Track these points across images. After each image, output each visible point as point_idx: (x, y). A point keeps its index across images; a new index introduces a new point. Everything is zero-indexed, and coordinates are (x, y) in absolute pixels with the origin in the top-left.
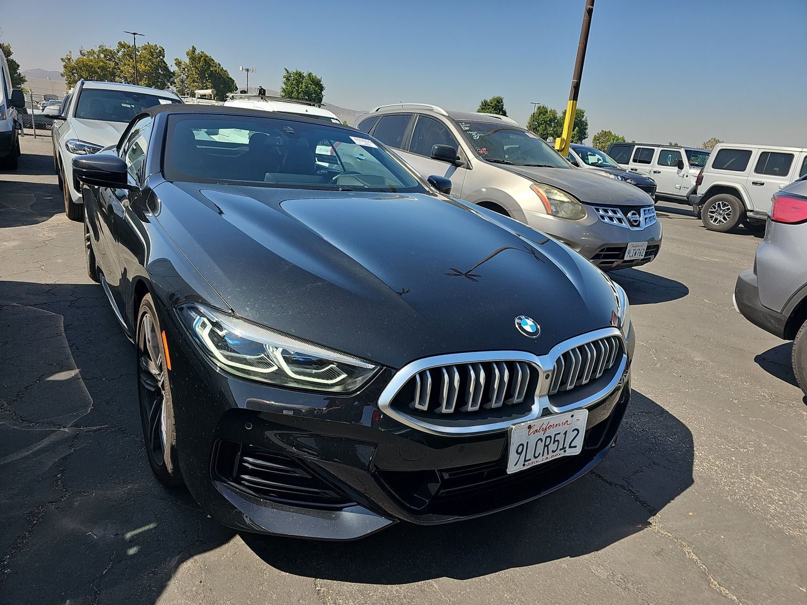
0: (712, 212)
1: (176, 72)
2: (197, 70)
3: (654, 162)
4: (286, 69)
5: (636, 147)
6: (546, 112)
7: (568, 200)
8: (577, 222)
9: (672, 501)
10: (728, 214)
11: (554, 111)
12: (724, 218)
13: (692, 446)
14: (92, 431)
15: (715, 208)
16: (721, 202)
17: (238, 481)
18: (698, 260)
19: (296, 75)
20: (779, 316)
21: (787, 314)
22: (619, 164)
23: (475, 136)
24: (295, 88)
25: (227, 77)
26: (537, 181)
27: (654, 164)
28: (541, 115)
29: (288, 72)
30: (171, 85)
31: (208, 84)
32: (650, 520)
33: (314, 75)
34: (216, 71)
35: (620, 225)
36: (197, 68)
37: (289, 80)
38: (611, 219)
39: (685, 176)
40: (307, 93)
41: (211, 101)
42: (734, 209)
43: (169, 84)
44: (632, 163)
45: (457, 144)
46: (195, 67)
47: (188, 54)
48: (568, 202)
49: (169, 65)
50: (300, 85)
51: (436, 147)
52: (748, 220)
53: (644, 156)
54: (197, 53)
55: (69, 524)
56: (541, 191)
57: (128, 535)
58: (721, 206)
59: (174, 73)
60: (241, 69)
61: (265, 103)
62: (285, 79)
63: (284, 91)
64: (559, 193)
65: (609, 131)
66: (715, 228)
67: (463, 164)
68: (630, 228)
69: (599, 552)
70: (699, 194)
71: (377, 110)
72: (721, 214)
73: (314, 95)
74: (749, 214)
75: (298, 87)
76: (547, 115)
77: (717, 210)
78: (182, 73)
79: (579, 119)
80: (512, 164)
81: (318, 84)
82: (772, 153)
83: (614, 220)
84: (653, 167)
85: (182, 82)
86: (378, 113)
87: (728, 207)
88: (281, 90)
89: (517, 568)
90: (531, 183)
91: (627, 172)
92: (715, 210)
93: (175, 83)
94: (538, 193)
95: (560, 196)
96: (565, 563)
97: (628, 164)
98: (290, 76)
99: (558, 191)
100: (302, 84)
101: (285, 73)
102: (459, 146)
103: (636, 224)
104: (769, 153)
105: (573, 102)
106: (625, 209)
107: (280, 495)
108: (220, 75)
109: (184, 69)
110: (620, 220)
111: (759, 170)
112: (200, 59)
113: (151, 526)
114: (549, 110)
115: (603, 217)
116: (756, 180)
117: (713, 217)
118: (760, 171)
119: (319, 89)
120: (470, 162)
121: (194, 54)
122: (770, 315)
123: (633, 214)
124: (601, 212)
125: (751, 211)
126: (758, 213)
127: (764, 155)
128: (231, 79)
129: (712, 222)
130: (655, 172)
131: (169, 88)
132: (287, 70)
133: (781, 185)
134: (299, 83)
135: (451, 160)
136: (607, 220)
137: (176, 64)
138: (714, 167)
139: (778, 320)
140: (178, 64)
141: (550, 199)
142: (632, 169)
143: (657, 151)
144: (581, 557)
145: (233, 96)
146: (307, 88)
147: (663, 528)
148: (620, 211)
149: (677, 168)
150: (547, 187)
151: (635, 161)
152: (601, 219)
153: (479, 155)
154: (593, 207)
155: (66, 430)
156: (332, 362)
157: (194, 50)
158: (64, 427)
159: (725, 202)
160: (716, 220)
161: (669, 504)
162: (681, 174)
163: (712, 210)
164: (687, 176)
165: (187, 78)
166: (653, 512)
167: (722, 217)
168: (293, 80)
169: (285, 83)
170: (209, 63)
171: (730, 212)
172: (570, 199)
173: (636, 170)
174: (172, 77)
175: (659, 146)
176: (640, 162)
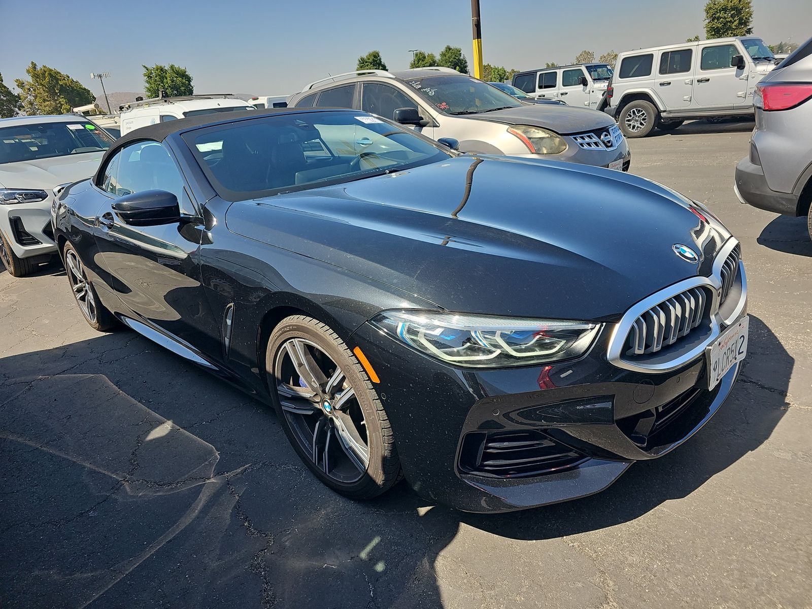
0: (629, 121)
1: (20, 94)
2: (44, 88)
3: (559, 84)
4: (144, 66)
5: (538, 74)
6: (424, 57)
7: (547, 135)
8: (561, 155)
9: (791, 380)
10: (644, 119)
11: (432, 54)
12: (641, 124)
13: (769, 331)
14: (239, 474)
15: (630, 116)
16: (635, 109)
17: (481, 469)
18: (643, 167)
19: (157, 70)
20: (790, 196)
21: (798, 193)
22: (528, 94)
23: (430, 92)
24: (160, 84)
25: (80, 88)
26: (513, 124)
27: (560, 88)
28: (421, 62)
29: (147, 69)
30: (20, 110)
31: (61, 100)
32: (787, 401)
33: (176, 66)
34: (66, 84)
35: (597, 148)
36: (43, 85)
37: (151, 77)
38: (589, 144)
39: (591, 91)
40: (175, 87)
41: (97, 116)
42: (649, 113)
43: (17, 109)
44: (538, 90)
45: (416, 105)
46: (41, 84)
47: (28, 71)
48: (548, 137)
49: (11, 89)
50: (165, 80)
51: (397, 112)
52: (662, 120)
53: (549, 81)
54: (38, 68)
55: (299, 564)
56: (519, 132)
57: (363, 555)
58: (636, 113)
59: (19, 97)
60: (92, 76)
61: (171, 105)
62: (147, 77)
63: (149, 90)
64: (536, 131)
65: (488, 64)
66: (635, 135)
67: (428, 123)
68: (607, 149)
69: (769, 439)
70: (613, 106)
71: (310, 88)
72: (637, 121)
73: (182, 88)
74: (663, 115)
75: (162, 83)
76: (426, 61)
77: (633, 118)
78: (28, 94)
79: (457, 58)
80: (476, 113)
81: (183, 75)
82: (671, 52)
83: (592, 145)
84: (559, 89)
85: (31, 104)
86: (312, 91)
87: (642, 112)
88: (145, 90)
89: (718, 474)
90: (507, 127)
91: (536, 99)
92: (631, 118)
93: (24, 107)
94: (516, 135)
95: (540, 134)
96: (749, 457)
97: (535, 92)
98: (151, 73)
99: (536, 129)
100: (166, 79)
101: (144, 71)
102: (419, 106)
103: (610, 144)
104: (669, 52)
105: (478, 40)
106: (598, 132)
107: (519, 471)
108: (73, 88)
109: (29, 89)
110: (596, 144)
111: (662, 71)
112: (44, 74)
113: (376, 540)
114: (426, 55)
115: (582, 144)
116: (663, 81)
117: (631, 124)
118: (664, 72)
119: (186, 81)
120: (435, 119)
121: (35, 71)
122: (781, 198)
123: (606, 135)
124: (580, 140)
125: (664, 111)
126: (670, 112)
127: (665, 55)
128: (85, 89)
129: (631, 130)
130: (562, 94)
131: (18, 114)
132: (146, 68)
133: (687, 81)
134: (162, 78)
135: (415, 121)
136: (586, 147)
137: (18, 86)
138: (621, 77)
139: (789, 200)
140: (21, 85)
141: (531, 138)
142: (539, 96)
143: (560, 73)
144: (759, 448)
145: (129, 106)
146: (173, 82)
147: (801, 404)
148: (594, 136)
149: (582, 85)
150: (524, 127)
151: (540, 87)
152: (581, 147)
153: (442, 111)
154: (572, 137)
155: (213, 480)
156: (538, 333)
157: (34, 66)
158: (209, 479)
159: (638, 109)
160: (634, 127)
161: (790, 383)
162: (587, 91)
163: (628, 119)
164: (593, 92)
165: (35, 99)
166: (784, 393)
167: (639, 123)
168: (156, 77)
169: (147, 82)
170: (55, 77)
171: (645, 116)
172: (549, 134)
173: (544, 96)
174: (19, 102)
175: (560, 68)
176: (546, 87)
